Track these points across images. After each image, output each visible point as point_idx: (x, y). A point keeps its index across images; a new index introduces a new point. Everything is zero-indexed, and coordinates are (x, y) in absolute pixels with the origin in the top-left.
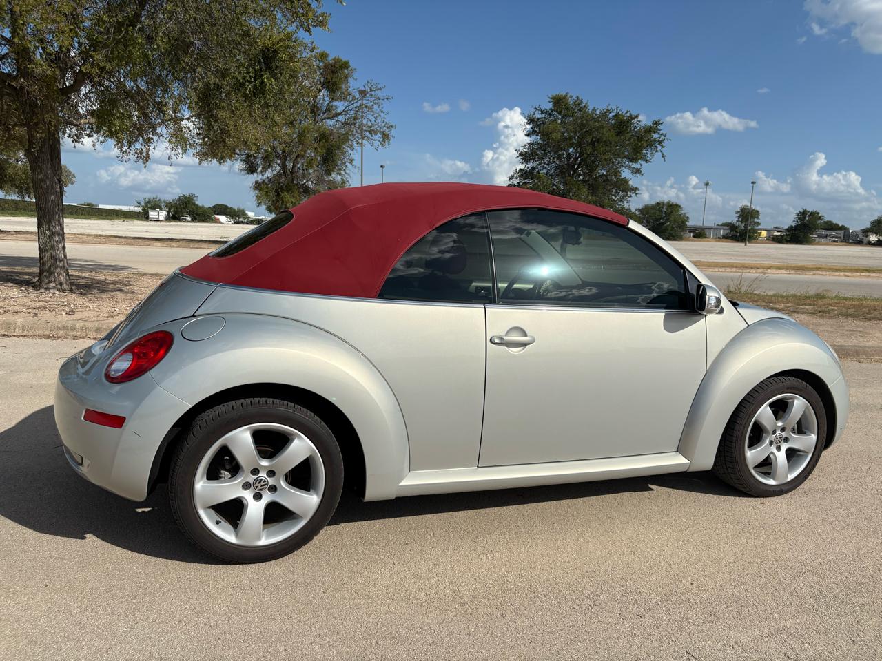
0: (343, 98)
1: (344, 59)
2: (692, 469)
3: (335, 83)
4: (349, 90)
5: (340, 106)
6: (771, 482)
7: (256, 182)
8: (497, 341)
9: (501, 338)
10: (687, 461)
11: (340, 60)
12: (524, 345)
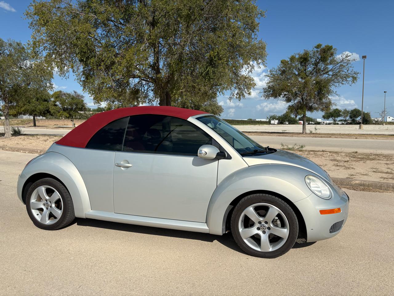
0: (331, 64)
1: (330, 45)
2: (211, 233)
3: (324, 58)
4: (335, 59)
5: (330, 67)
6: (259, 249)
7: (289, 106)
8: (116, 165)
9: (118, 164)
10: (208, 228)
11: (328, 46)
12: (128, 167)
